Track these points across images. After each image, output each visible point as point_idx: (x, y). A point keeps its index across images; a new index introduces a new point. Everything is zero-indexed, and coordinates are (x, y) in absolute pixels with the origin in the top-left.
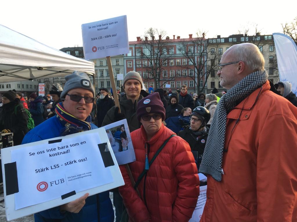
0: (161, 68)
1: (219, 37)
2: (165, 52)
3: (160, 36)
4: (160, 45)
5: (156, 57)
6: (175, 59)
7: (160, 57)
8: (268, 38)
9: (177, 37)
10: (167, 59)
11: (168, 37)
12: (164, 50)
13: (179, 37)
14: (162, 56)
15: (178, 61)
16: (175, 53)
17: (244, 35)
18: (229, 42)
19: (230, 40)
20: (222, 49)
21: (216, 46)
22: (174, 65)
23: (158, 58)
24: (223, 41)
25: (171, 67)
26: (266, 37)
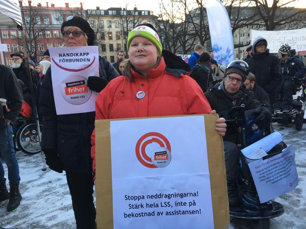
0: (36, 41)
1: (98, 8)
2: (38, 21)
3: (30, 2)
4: (32, 13)
5: (28, 27)
6: (52, 31)
7: (33, 27)
8: (145, 13)
9: (51, 5)
10: (42, 30)
11: (40, 4)
12: (38, 19)
13: (53, 5)
14: (35, 26)
15: (55, 32)
16: (51, 23)
17: (123, 9)
18: (109, 15)
19: (110, 12)
20: (102, 22)
21: (97, 18)
22: (51, 37)
23: (32, 28)
24: (103, 13)
25: (48, 39)
26: (143, 12)
